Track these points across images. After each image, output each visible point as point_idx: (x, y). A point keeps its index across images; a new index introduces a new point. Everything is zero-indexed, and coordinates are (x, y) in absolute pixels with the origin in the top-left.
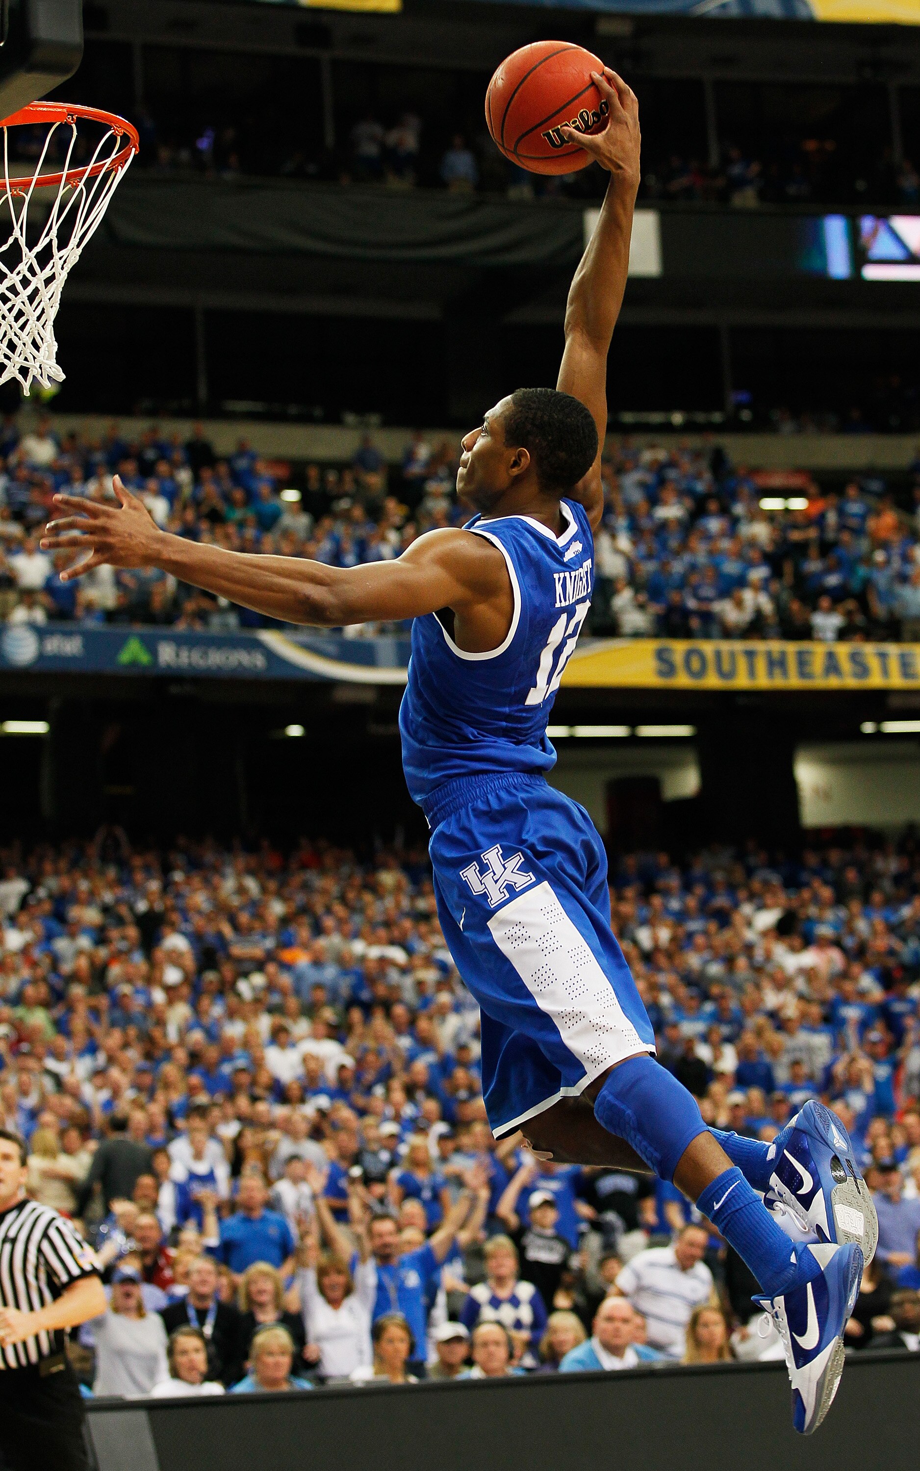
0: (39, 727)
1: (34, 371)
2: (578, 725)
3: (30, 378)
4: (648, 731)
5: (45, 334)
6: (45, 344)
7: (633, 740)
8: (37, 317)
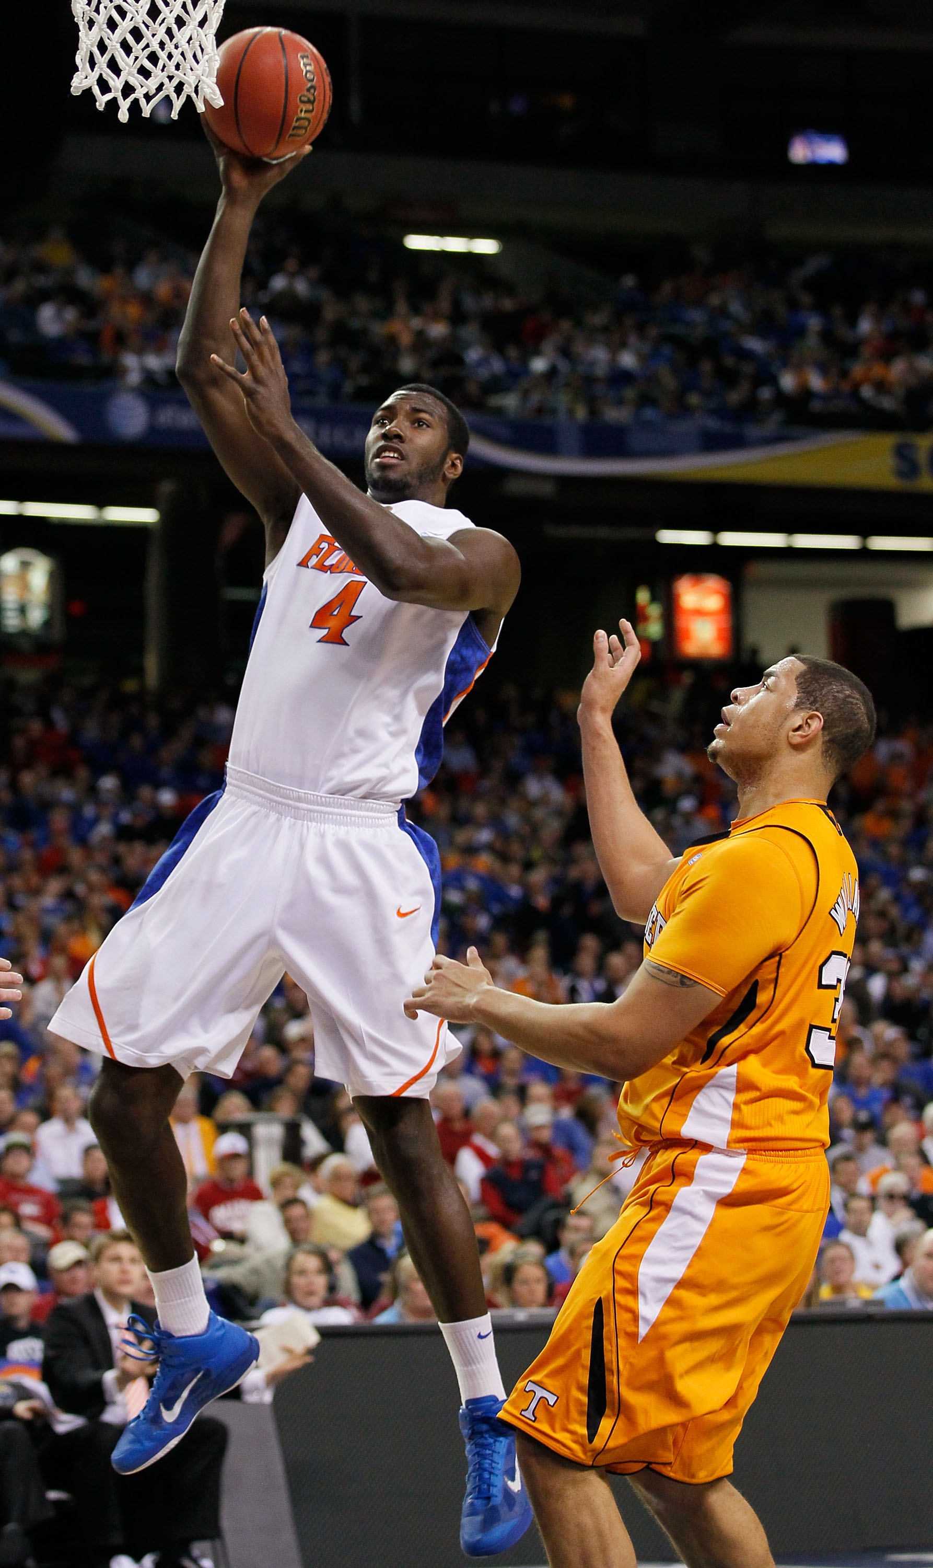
0: (146, 516)
1: (188, 90)
2: (796, 534)
3: (183, 98)
4: (881, 543)
5: (206, 43)
6: (206, 57)
7: (864, 554)
8: (200, 22)
